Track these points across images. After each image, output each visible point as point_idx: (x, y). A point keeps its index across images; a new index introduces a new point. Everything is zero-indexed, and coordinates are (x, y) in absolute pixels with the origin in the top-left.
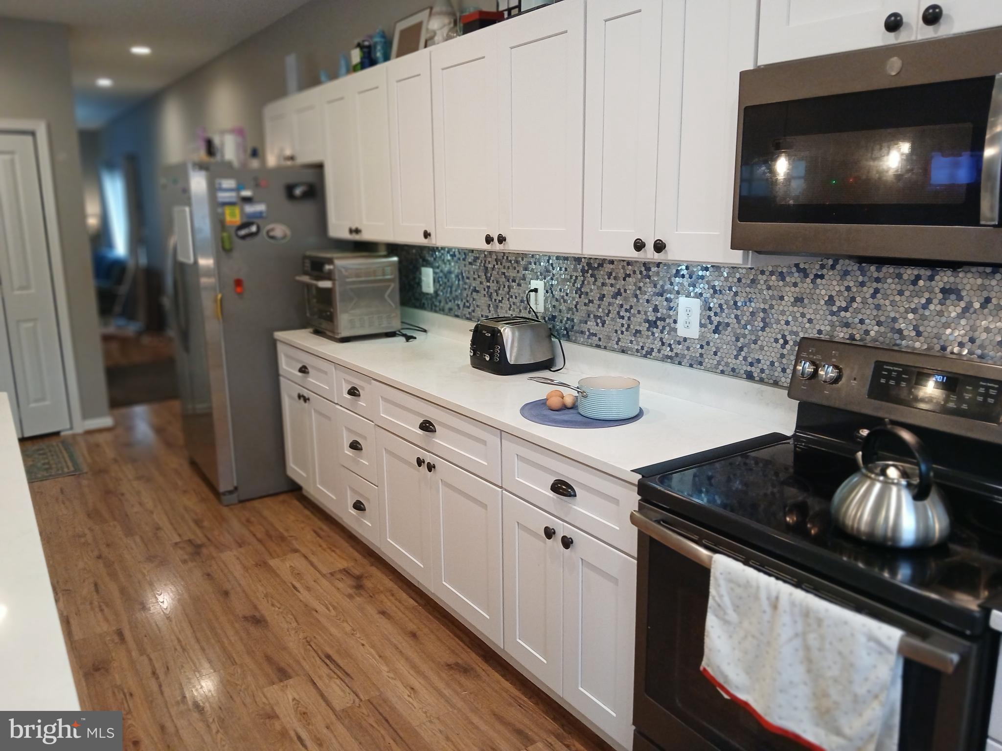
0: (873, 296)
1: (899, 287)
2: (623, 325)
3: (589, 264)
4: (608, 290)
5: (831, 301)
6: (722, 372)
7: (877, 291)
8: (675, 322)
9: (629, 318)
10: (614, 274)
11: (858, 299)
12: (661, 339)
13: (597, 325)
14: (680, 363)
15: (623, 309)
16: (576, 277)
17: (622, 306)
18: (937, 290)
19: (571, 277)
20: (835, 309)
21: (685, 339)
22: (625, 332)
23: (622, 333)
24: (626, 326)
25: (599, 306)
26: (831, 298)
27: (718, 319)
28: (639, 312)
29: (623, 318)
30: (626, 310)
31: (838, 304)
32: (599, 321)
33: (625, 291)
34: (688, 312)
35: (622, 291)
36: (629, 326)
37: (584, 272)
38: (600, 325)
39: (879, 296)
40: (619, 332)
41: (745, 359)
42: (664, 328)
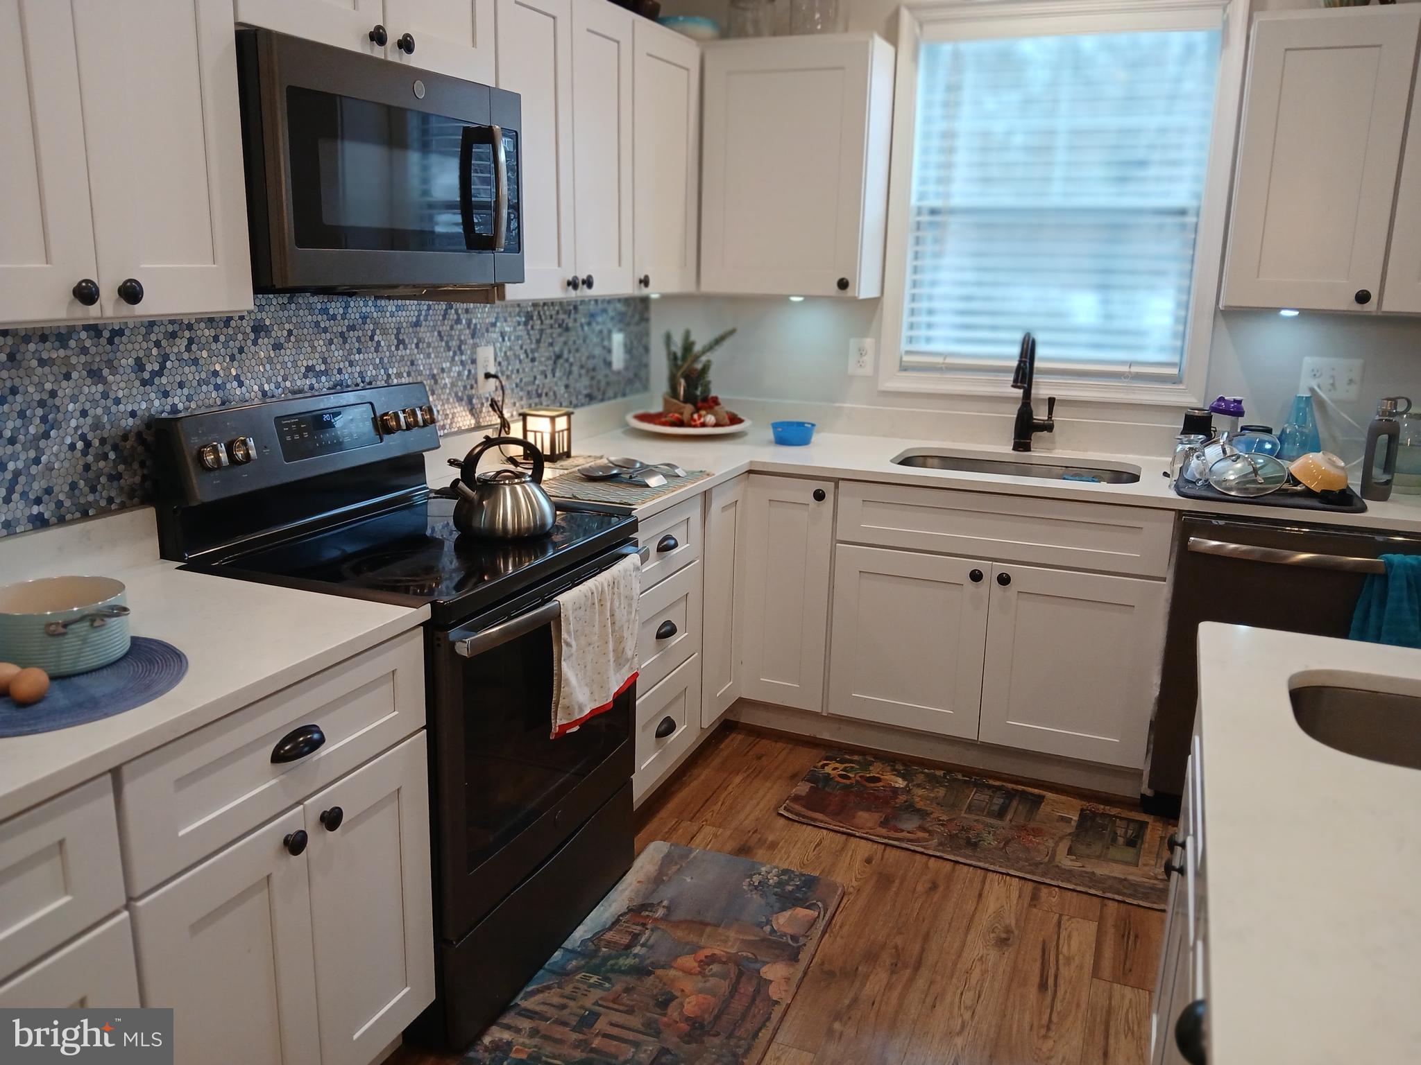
0: (188, 349)
1: (213, 333)
5: (139, 365)
7: (191, 341)
11: (173, 357)
18: (249, 330)
20: (146, 375)
26: (138, 360)
31: (149, 367)
39: (194, 347)
41: (24, 497)
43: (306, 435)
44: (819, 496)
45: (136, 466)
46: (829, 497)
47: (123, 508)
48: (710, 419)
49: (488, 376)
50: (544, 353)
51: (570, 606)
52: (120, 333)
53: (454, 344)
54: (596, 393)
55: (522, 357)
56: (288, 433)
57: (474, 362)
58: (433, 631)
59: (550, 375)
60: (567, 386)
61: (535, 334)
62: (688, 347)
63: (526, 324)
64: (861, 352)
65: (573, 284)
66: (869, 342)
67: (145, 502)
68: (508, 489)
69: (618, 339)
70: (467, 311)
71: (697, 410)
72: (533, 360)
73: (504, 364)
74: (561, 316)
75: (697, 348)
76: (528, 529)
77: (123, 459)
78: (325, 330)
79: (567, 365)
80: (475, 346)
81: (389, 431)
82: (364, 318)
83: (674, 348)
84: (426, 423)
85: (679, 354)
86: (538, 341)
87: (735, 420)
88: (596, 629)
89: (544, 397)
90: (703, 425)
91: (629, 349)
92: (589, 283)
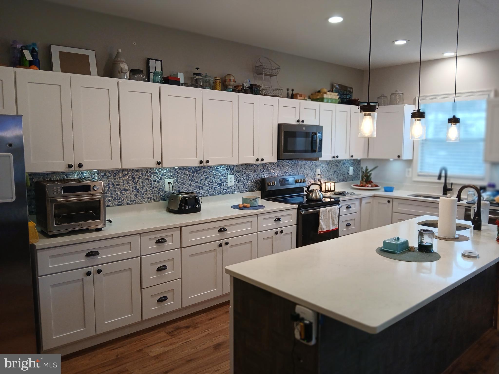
0: (267, 168)
1: (271, 166)
2: (210, 187)
3: (195, 170)
4: (204, 178)
5: (261, 170)
6: (241, 192)
7: (268, 167)
8: (227, 182)
9: (212, 184)
10: (205, 172)
11: (265, 169)
12: (223, 188)
13: (200, 189)
14: (229, 193)
15: (210, 182)
16: (190, 175)
17: (209, 181)
18: (276, 165)
19: (187, 175)
20: (262, 172)
21: (230, 186)
22: (211, 189)
23: (210, 190)
24: (211, 187)
25: (200, 183)
26: (261, 169)
27: (238, 179)
28: (215, 182)
29: (210, 185)
30: (211, 182)
31: (262, 170)
32: (200, 188)
33: (210, 176)
34: (231, 178)
35: (209, 176)
36: (212, 187)
37: (193, 172)
38: (201, 189)
39: (268, 168)
40: (209, 190)
41: (245, 187)
42: (224, 185)
43: (283, 182)
44: (389, 202)
45: (259, 185)
46: (391, 203)
47: (257, 191)
48: (370, 186)
49: (318, 175)
50: (332, 171)
51: (322, 210)
52: (258, 165)
53: (312, 168)
54: (345, 180)
55: (327, 171)
56: (281, 181)
57: (316, 172)
58: (298, 209)
59: (333, 175)
60: (337, 178)
61: (330, 167)
62: (367, 169)
63: (328, 165)
64: (409, 172)
65: (334, 157)
66: (410, 170)
67: (259, 190)
68: (315, 192)
69: (351, 169)
70: (315, 162)
71: (367, 183)
72: (329, 172)
73: (322, 173)
74: (336, 163)
75: (369, 170)
76: (318, 199)
77: (257, 184)
78: (288, 166)
79: (337, 173)
80: (316, 169)
81: (297, 183)
82: (295, 163)
83: (363, 170)
84: (304, 182)
85: (364, 172)
86: (330, 168)
87: (376, 186)
88: (328, 216)
89: (331, 180)
90: (368, 187)
91: (354, 171)
92: (337, 157)
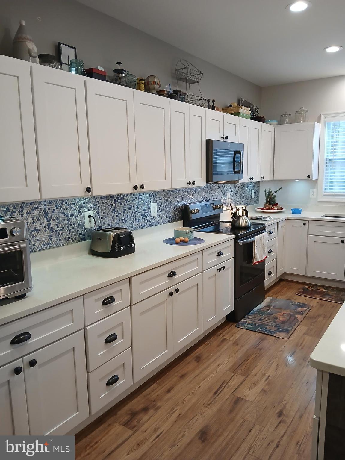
1: (190, 190)
2: (134, 219)
3: (117, 198)
4: (127, 208)
6: (164, 223)
7: (187, 192)
8: (150, 212)
9: (136, 216)
10: (128, 200)
11: (185, 195)
12: (147, 220)
13: (123, 223)
14: (153, 226)
15: (133, 213)
16: (112, 205)
17: (133, 212)
19: (109, 205)
20: (182, 198)
21: (154, 217)
22: (135, 222)
23: (134, 222)
24: (135, 219)
25: (123, 215)
26: (181, 195)
27: (161, 207)
28: (139, 212)
29: (133, 216)
30: (134, 213)
32: (124, 221)
33: (133, 206)
34: (154, 207)
35: (132, 206)
36: (136, 219)
37: (115, 201)
38: (124, 222)
40: (132, 223)
41: (168, 217)
42: (147, 215)
43: (205, 209)
44: (304, 224)
45: (180, 213)
46: (307, 224)
47: (178, 221)
48: (276, 208)
49: (229, 199)
50: (239, 194)
51: (257, 239)
52: (179, 190)
53: (224, 192)
54: (248, 203)
55: (235, 195)
56: (203, 208)
57: (227, 196)
58: (236, 239)
59: (240, 199)
60: (243, 202)
61: (237, 190)
62: (270, 192)
63: (236, 188)
64: (313, 192)
65: (250, 179)
66: (315, 190)
67: (181, 220)
68: (242, 218)
69: (253, 191)
70: (226, 186)
71: (273, 206)
72: (237, 196)
73: (232, 196)
74: (242, 186)
75: (272, 192)
76: (246, 226)
77: (178, 212)
78: (205, 190)
79: (243, 197)
80: (227, 193)
81: (216, 209)
82: (210, 187)
83: (267, 193)
86: (238, 192)
87: (281, 209)
88: (261, 245)
89: (238, 204)
90: (274, 210)
91: (255, 194)
92: (253, 179)
